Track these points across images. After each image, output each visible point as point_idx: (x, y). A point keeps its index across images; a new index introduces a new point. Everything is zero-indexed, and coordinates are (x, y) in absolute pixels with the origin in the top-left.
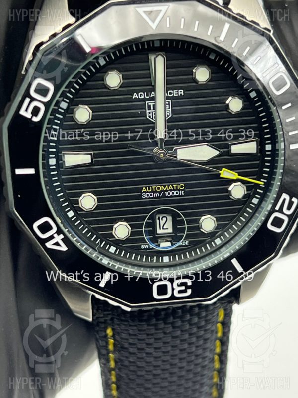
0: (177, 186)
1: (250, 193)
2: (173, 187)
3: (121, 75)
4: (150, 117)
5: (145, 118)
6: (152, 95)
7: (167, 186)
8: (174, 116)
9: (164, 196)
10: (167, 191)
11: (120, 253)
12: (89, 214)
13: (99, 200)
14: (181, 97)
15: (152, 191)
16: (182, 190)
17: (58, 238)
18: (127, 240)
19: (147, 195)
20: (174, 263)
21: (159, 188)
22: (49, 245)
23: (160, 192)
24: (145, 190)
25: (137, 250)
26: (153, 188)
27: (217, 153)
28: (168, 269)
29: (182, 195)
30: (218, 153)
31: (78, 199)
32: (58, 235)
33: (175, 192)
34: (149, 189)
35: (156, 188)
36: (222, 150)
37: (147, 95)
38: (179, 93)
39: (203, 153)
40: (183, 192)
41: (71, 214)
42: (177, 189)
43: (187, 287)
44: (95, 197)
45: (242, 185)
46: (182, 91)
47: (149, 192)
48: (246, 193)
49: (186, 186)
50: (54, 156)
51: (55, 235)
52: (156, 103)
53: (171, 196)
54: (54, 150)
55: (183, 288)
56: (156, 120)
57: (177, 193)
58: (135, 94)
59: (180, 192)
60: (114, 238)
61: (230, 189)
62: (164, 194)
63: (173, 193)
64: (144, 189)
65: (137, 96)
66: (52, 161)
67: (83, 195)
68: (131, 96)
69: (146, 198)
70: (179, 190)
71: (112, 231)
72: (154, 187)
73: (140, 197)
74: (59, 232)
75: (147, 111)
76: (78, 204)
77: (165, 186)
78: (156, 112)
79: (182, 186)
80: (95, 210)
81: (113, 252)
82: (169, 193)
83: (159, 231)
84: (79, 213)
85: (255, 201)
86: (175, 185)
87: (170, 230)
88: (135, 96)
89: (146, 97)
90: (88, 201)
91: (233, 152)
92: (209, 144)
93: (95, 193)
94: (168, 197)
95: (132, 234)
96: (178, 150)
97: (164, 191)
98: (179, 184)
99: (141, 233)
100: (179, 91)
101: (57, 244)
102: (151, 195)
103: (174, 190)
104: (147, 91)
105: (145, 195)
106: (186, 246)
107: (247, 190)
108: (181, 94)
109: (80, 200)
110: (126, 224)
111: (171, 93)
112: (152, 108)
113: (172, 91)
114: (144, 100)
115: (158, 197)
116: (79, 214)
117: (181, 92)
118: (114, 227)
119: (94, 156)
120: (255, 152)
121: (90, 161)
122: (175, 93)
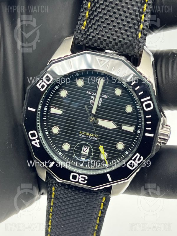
0: (95, 136)
1: (126, 149)
2: (93, 135)
4: (91, 103)
5: (89, 103)
6: (95, 94)
8: (102, 106)
9: (88, 138)
10: (90, 136)
11: (63, 156)
12: (55, 135)
13: (60, 131)
14: (106, 99)
16: (97, 138)
17: (37, 141)
18: (68, 152)
19: (81, 135)
20: (85, 168)
22: (33, 143)
23: (87, 136)
25: (70, 157)
26: (84, 133)
27: (116, 127)
28: (81, 170)
29: (96, 140)
31: (52, 128)
32: (38, 140)
34: (83, 133)
35: (86, 134)
36: (118, 127)
37: (93, 94)
38: (107, 97)
39: (110, 125)
41: (47, 133)
42: (94, 137)
43: (85, 180)
44: (59, 129)
45: (123, 144)
47: (82, 134)
48: (124, 148)
49: (99, 137)
50: (47, 107)
51: (36, 140)
52: (95, 98)
53: (91, 139)
54: (48, 104)
55: (83, 179)
56: (93, 105)
57: (94, 138)
60: (62, 149)
61: (117, 144)
63: (92, 138)
64: (80, 132)
65: (88, 93)
66: (46, 109)
67: (55, 127)
68: (85, 92)
69: (80, 136)
70: (95, 137)
71: (62, 146)
73: (78, 135)
74: (38, 138)
75: (91, 100)
76: (51, 130)
77: (90, 134)
78: (94, 102)
80: (58, 134)
81: (60, 154)
82: (91, 138)
83: (82, 152)
85: (127, 153)
86: (94, 135)
87: (87, 154)
88: (88, 92)
90: (56, 130)
91: (122, 129)
92: (113, 122)
93: (60, 128)
94: (90, 139)
95: (70, 150)
96: (99, 121)
97: (89, 136)
99: (73, 150)
101: (36, 143)
102: (83, 136)
104: (93, 92)
105: (80, 135)
107: (125, 147)
108: (107, 98)
110: (69, 144)
111: (103, 96)
112: (93, 100)
114: (91, 95)
115: (85, 138)
116: (50, 134)
117: (108, 97)
118: (63, 144)
119: (64, 112)
120: (132, 132)
121: (61, 114)
122: (105, 96)
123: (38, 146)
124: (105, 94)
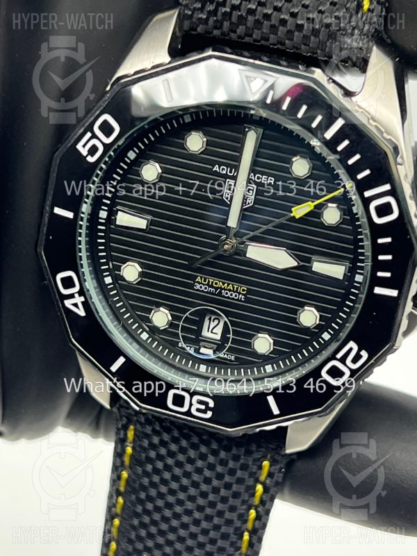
0: (237, 288)
1: (323, 325)
2: (233, 288)
3: (205, 139)
6: (236, 174)
7: (226, 285)
8: (256, 206)
9: (220, 294)
10: (224, 289)
11: (152, 342)
12: (130, 286)
13: (143, 275)
15: (208, 285)
16: (243, 294)
17: (79, 300)
18: (165, 331)
19: (201, 287)
20: (211, 375)
21: (216, 284)
22: (68, 303)
23: (216, 289)
24: (200, 280)
25: (172, 346)
26: (209, 281)
29: (241, 301)
30: (296, 264)
31: (121, 266)
32: (80, 296)
33: (234, 295)
34: (205, 281)
35: (212, 282)
36: (301, 263)
37: (231, 172)
38: (269, 181)
40: (243, 297)
41: (108, 280)
42: (237, 292)
43: (208, 408)
44: (140, 270)
45: (316, 312)
46: (273, 179)
47: (204, 285)
48: (318, 322)
49: (249, 291)
51: (76, 295)
53: (228, 297)
54: (108, 202)
55: (203, 407)
57: (236, 296)
58: (217, 166)
59: (240, 296)
60: (151, 323)
61: (300, 311)
62: (220, 292)
63: (231, 295)
64: (198, 279)
65: (218, 169)
66: (103, 214)
67: (129, 263)
68: (211, 167)
69: (198, 290)
70: (240, 293)
71: (150, 314)
72: (211, 280)
73: (191, 286)
74: (81, 292)
76: (120, 271)
77: (223, 284)
79: (243, 290)
80: (137, 284)
81: (145, 339)
82: (227, 293)
83: (205, 333)
84: (120, 282)
85: (326, 336)
86: (236, 287)
87: (218, 337)
88: (216, 168)
89: (228, 173)
90: (131, 272)
91: (313, 269)
92: (289, 251)
93: (141, 265)
94: (224, 297)
95: (171, 325)
96: (249, 247)
97: (221, 289)
98: (241, 287)
99: (177, 327)
100: (270, 178)
101: (76, 305)
102: (206, 288)
103: (234, 292)
104: (231, 167)
105: (198, 286)
106: (231, 360)
107: (320, 320)
109: (122, 268)
110: (167, 312)
111: (258, 178)
113: (261, 176)
114: (226, 176)
115: (212, 294)
116: (118, 283)
117: (271, 180)
118: (153, 311)
119: (151, 223)
120: (341, 278)
121: (145, 228)
122: (264, 179)
123: (82, 313)
124: (263, 173)
